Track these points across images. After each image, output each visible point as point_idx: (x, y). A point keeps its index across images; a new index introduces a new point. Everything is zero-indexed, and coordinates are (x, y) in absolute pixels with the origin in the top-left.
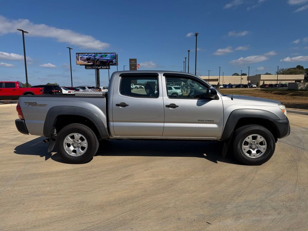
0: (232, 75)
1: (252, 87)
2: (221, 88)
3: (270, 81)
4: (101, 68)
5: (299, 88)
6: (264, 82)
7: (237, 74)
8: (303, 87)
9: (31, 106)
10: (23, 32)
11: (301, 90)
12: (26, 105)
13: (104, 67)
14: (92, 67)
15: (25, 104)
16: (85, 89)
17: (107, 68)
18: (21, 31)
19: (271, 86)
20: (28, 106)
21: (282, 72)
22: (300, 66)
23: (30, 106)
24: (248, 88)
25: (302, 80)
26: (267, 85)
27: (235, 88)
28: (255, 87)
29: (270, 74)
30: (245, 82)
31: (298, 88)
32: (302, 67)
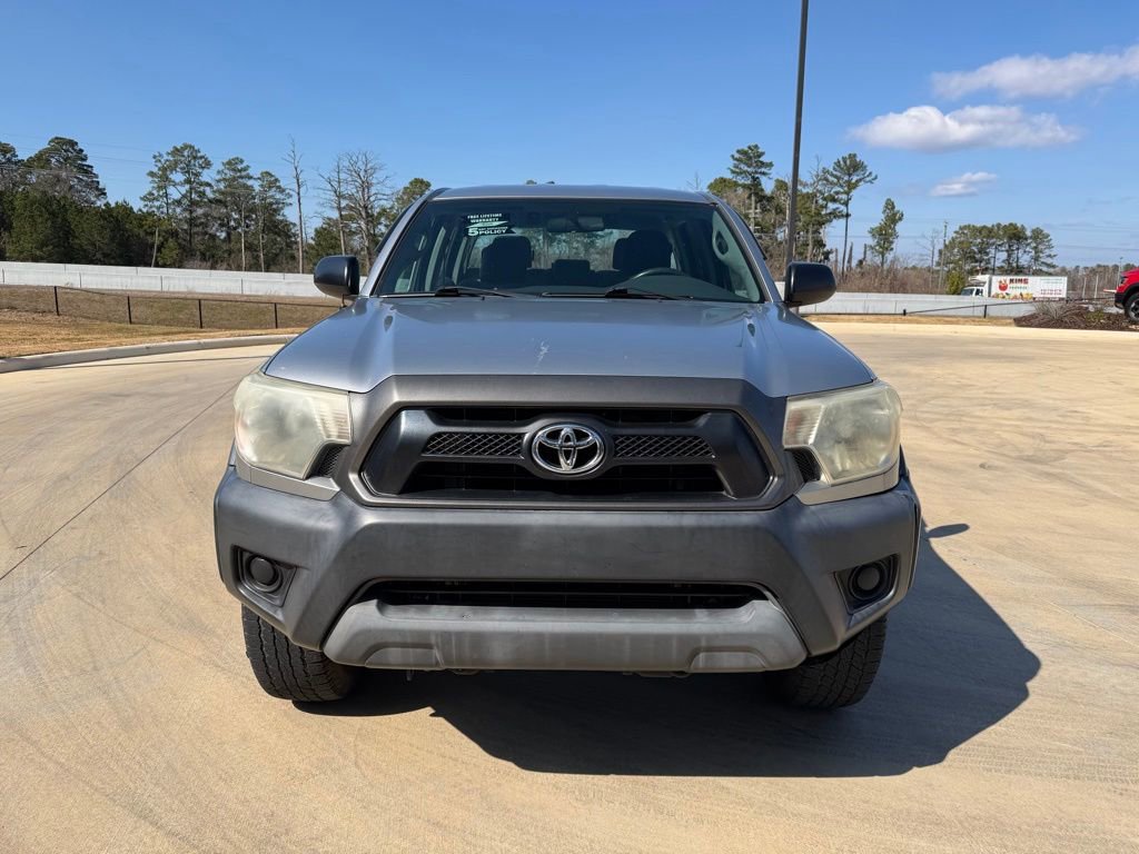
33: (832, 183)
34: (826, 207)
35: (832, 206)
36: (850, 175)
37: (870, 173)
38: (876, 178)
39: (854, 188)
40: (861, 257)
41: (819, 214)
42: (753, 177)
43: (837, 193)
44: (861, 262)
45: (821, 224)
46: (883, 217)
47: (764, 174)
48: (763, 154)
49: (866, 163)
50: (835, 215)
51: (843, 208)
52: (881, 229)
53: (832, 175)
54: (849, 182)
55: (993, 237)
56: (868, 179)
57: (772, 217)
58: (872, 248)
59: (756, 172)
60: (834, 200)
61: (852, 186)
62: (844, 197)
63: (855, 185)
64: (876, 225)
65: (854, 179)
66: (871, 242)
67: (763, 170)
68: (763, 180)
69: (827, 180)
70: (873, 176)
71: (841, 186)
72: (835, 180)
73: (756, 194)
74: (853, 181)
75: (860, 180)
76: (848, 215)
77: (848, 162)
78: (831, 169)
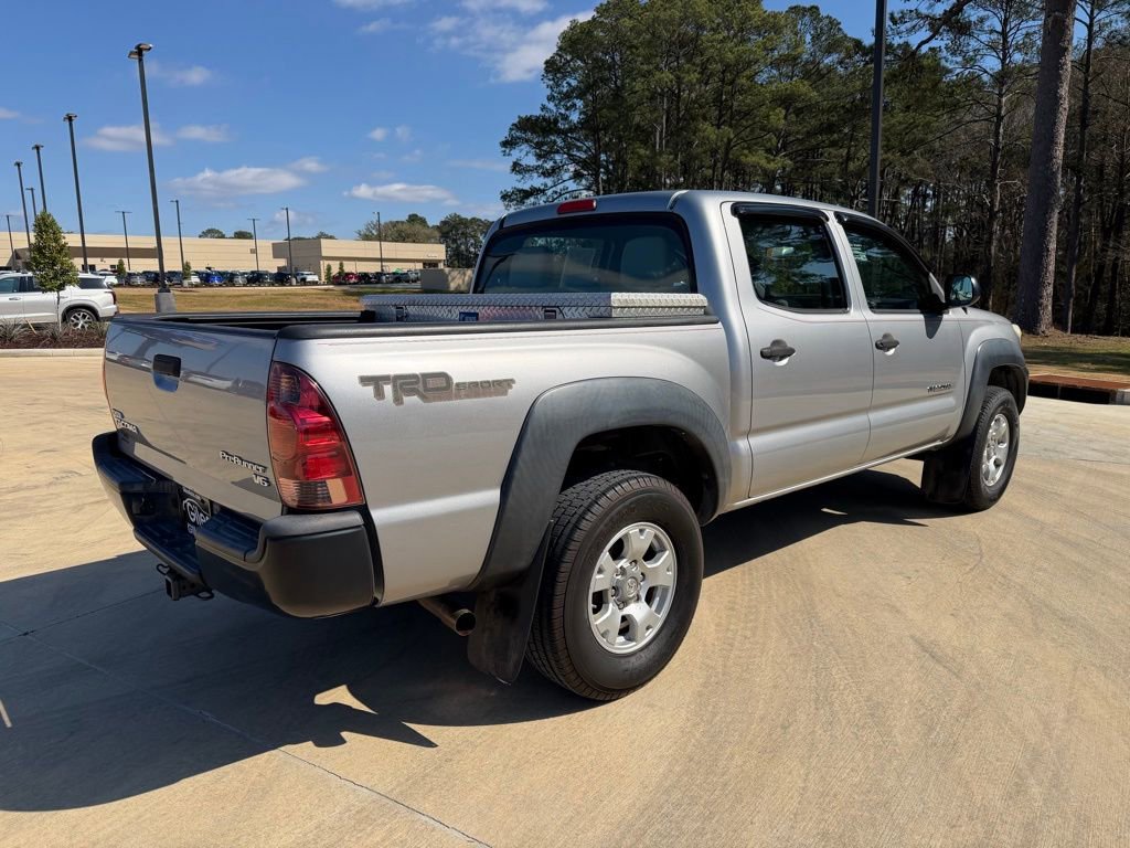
0: (200, 237)
1: (304, 282)
2: (192, 285)
3: (353, 263)
5: (453, 286)
6: (341, 265)
7: (218, 232)
8: (461, 282)
9: (415, 398)
11: (458, 291)
12: (379, 394)
15: (370, 389)
19: (364, 278)
20: (398, 400)
21: (375, 233)
22: (416, 216)
23: (411, 400)
24: (291, 285)
25: (440, 261)
26: (352, 274)
27: (244, 286)
28: (315, 283)
29: (331, 238)
30: (272, 265)
31: (448, 287)
32: (423, 221)
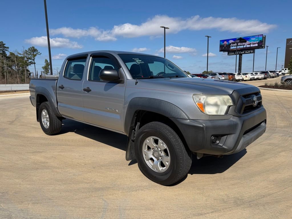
4: (245, 53)
10: (165, 28)
13: (248, 52)
14: (235, 53)
16: (216, 75)
17: (251, 53)
18: (164, 28)
33: (29, 54)
34: (28, 61)
35: (30, 61)
36: (33, 52)
37: (39, 52)
38: (41, 54)
39: (36, 56)
40: (41, 74)
41: (26, 63)
42: (3, 51)
43: (31, 57)
44: (41, 76)
45: (28, 65)
46: (45, 64)
47: (6, 50)
48: (5, 44)
49: (37, 49)
50: (31, 63)
51: (33, 61)
52: (45, 67)
53: (28, 52)
54: (33, 54)
55: (71, 70)
56: (39, 54)
57: (10, 63)
58: (43, 72)
59: (3, 50)
60: (30, 59)
61: (35, 56)
62: (33, 58)
63: (35, 55)
64: (44, 66)
65: (35, 53)
66: (43, 70)
67: (6, 49)
68: (6, 52)
69: (27, 53)
70: (40, 53)
71: (31, 55)
72: (29, 53)
73: (5, 56)
74: (35, 54)
75: (37, 54)
76: (35, 63)
77: (32, 49)
78: (27, 50)
